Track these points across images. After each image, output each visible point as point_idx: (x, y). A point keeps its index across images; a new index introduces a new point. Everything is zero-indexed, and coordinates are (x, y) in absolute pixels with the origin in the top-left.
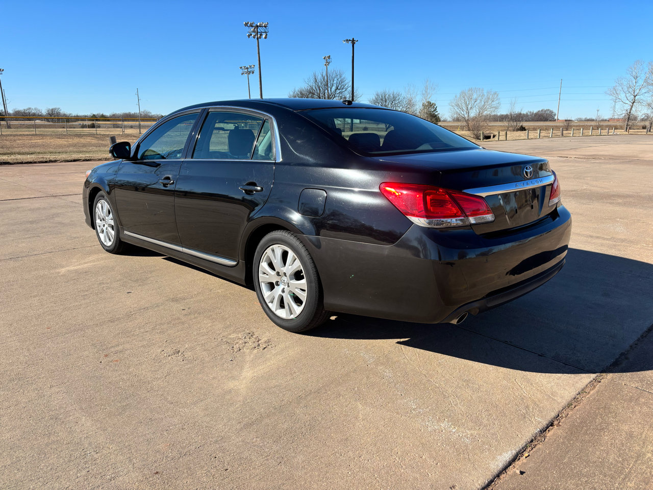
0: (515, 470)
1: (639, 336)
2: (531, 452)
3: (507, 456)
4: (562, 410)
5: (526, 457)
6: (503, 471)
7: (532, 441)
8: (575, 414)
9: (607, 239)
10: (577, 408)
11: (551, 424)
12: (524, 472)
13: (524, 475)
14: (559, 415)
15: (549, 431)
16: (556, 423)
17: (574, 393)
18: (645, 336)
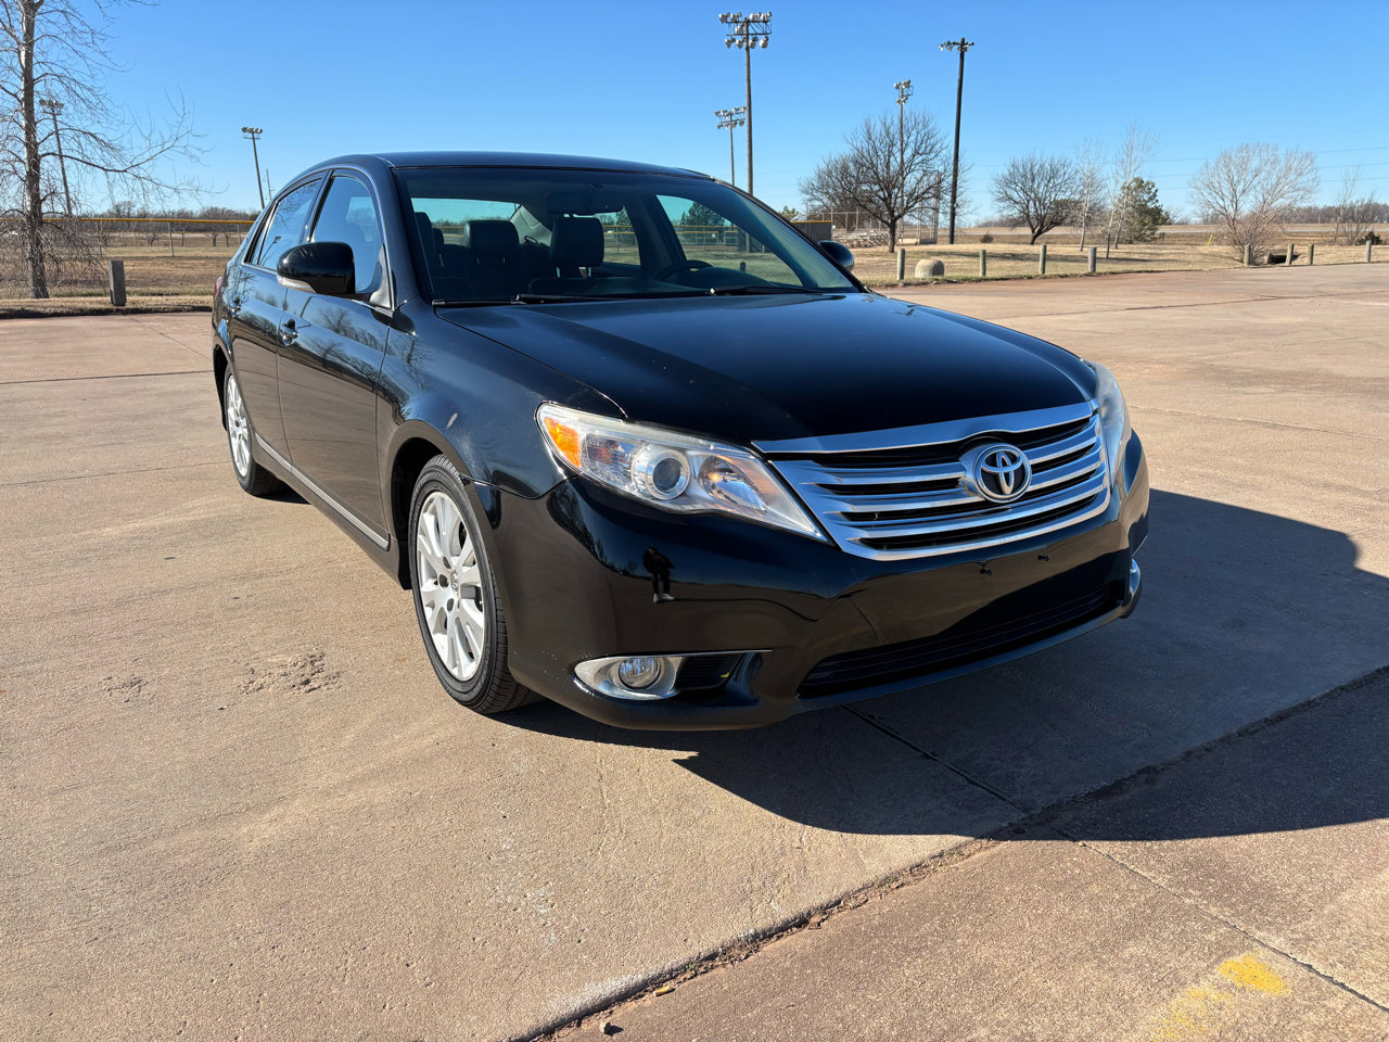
0: (600, 1023)
1: (1234, 731)
2: (689, 982)
3: (613, 985)
4: (859, 890)
5: (658, 995)
6: (570, 1021)
7: (712, 957)
8: (879, 906)
10: (902, 889)
11: (802, 922)
12: (620, 1030)
13: (615, 1036)
14: (839, 902)
15: (779, 937)
16: (815, 920)
17: (927, 854)
18: (1254, 732)
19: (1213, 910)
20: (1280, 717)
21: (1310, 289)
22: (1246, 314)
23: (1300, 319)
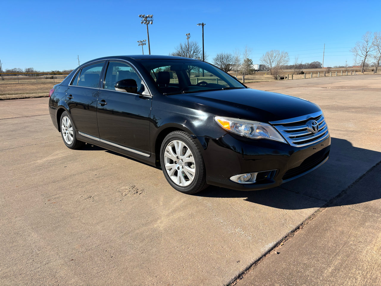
0: (275, 252)
1: (354, 181)
2: (285, 242)
3: (271, 245)
4: (305, 220)
5: (282, 245)
6: (268, 253)
7: (286, 237)
8: (312, 223)
9: (343, 131)
10: (313, 219)
11: (298, 228)
12: (280, 253)
13: (280, 254)
14: (303, 223)
15: (296, 231)
16: (301, 227)
17: (313, 212)
18: (358, 181)
19: (376, 215)
20: (361, 178)
21: (296, 85)
22: (287, 91)
23: (300, 93)
